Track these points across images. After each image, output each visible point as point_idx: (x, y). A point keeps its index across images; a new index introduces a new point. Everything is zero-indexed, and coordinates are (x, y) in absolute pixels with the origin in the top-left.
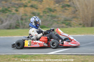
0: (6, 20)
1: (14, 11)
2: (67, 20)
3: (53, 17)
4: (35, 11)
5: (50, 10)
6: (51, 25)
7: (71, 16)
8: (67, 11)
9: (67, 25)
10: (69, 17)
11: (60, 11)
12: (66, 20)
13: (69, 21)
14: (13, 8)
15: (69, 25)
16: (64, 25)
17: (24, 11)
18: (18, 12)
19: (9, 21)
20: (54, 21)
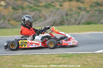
1: (58, 6)
3: (101, 12)
4: (81, 5)
5: (98, 4)
14: (57, 3)
17: (70, 6)
19: (53, 17)
20: (102, 16)
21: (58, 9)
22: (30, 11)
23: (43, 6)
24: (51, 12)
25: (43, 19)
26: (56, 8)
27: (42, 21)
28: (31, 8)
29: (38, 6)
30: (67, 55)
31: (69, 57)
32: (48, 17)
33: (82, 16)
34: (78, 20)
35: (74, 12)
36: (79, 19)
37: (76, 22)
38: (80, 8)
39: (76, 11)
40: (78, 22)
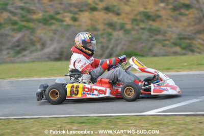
0: (52, 40)
1: (68, 20)
2: (185, 38)
3: (154, 32)
4: (115, 19)
5: (148, 17)
6: (151, 49)
7: (192, 28)
8: (183, 18)
9: (184, 49)
10: (189, 30)
11: (167, 19)
12: (180, 39)
13: (189, 39)
14: (66, 14)
15: (189, 49)
16: (178, 49)
17: (91, 20)
18: (76, 23)
19: (59, 42)
20: (155, 40)
21: (68, 25)
22: (14, 30)
23: (39, 21)
24: (55, 32)
25: (38, 46)
26: (65, 23)
27: (36, 50)
28: (15, 23)
29: (29, 21)
30: (88, 120)
31: (92, 123)
32: (49, 42)
33: (117, 40)
34: (107, 48)
35: (100, 33)
36: (111, 46)
37: (104, 51)
38: (111, 25)
39: (104, 30)
40: (108, 51)
